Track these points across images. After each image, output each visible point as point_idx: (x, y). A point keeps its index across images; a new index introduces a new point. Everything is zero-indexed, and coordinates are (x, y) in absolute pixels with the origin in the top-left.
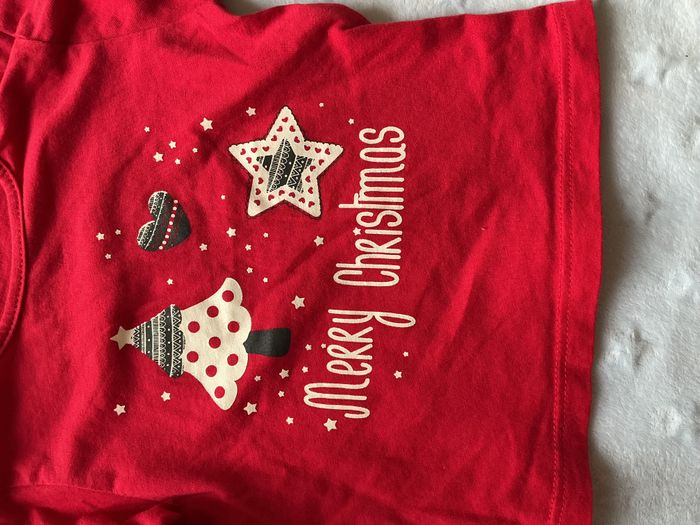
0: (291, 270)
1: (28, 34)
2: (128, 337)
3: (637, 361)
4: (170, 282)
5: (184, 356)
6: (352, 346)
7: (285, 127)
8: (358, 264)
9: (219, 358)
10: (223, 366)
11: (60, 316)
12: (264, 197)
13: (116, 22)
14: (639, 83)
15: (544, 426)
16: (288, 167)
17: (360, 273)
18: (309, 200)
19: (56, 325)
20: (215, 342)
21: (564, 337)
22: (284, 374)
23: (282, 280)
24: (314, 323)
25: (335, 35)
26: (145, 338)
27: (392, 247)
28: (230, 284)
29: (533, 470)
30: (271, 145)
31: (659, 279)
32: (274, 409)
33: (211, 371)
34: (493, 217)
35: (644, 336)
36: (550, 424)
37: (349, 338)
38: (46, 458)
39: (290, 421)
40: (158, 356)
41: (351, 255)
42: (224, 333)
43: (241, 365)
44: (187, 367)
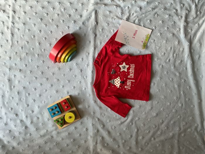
0: (124, 76)
1: (103, 55)
2: (110, 81)
3: (154, 85)
4: (114, 77)
6: (129, 83)
7: (124, 64)
9: (118, 83)
10: (118, 84)
11: (104, 79)
12: (122, 70)
13: (110, 55)
14: (155, 61)
16: (124, 67)
17: (130, 77)
18: (126, 70)
20: (117, 82)
21: (148, 83)
22: (123, 85)
24: (126, 81)
25: (129, 57)
26: (111, 81)
27: (133, 75)
28: (119, 77)
29: (144, 94)
30: (123, 66)
31: (156, 78)
32: (122, 88)
33: (117, 85)
34: (142, 72)
36: (146, 90)
38: (102, 92)
39: (124, 89)
40: (112, 83)
41: (129, 75)
42: (118, 81)
43: (120, 84)
44: (115, 84)
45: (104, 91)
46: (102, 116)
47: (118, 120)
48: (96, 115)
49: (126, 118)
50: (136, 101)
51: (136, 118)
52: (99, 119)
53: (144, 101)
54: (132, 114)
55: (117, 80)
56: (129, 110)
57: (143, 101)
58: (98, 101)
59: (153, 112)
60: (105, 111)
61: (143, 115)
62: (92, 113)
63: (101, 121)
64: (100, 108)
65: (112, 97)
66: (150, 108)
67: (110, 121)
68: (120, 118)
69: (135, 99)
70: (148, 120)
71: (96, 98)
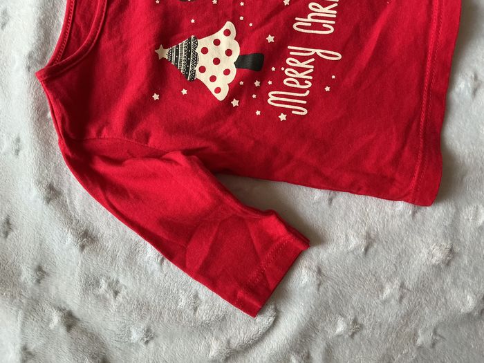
0: (268, 19)
3: (475, 91)
4: (193, 21)
5: (197, 69)
6: (300, 70)
8: (309, 19)
9: (218, 71)
10: (220, 76)
11: (124, 38)
15: (415, 125)
17: (310, 24)
19: (121, 42)
20: (217, 61)
21: (432, 71)
22: (257, 83)
23: (261, 25)
24: (277, 54)
26: (175, 54)
27: (331, 9)
28: (229, 25)
29: (406, 148)
32: (248, 106)
33: (213, 79)
35: (479, 77)
36: (419, 125)
37: (299, 64)
38: (107, 123)
39: (258, 113)
40: (182, 67)
41: (305, 13)
42: (223, 56)
43: (231, 77)
44: (199, 76)
45: (117, 118)
46: (97, 297)
47: (205, 327)
48: (53, 291)
49: (264, 320)
50: (343, 198)
51: (335, 325)
52: (70, 320)
53: (401, 205)
54: (311, 289)
55: (217, 42)
56: (288, 263)
57: (387, 204)
58: (77, 192)
59: (454, 283)
60: (121, 262)
61: (385, 302)
62: (27, 275)
63: (84, 331)
64: (87, 238)
65: (169, 161)
66: (439, 256)
67: (149, 336)
68: (223, 320)
69: (332, 184)
70: (419, 341)
71: (58, 171)
